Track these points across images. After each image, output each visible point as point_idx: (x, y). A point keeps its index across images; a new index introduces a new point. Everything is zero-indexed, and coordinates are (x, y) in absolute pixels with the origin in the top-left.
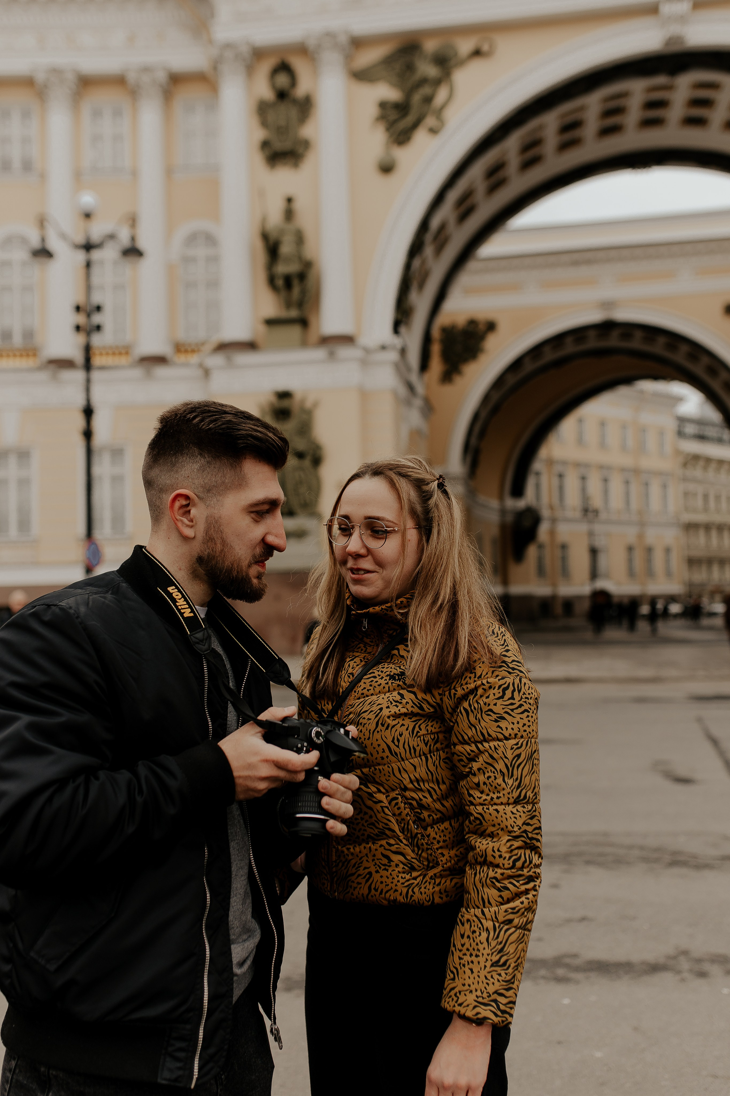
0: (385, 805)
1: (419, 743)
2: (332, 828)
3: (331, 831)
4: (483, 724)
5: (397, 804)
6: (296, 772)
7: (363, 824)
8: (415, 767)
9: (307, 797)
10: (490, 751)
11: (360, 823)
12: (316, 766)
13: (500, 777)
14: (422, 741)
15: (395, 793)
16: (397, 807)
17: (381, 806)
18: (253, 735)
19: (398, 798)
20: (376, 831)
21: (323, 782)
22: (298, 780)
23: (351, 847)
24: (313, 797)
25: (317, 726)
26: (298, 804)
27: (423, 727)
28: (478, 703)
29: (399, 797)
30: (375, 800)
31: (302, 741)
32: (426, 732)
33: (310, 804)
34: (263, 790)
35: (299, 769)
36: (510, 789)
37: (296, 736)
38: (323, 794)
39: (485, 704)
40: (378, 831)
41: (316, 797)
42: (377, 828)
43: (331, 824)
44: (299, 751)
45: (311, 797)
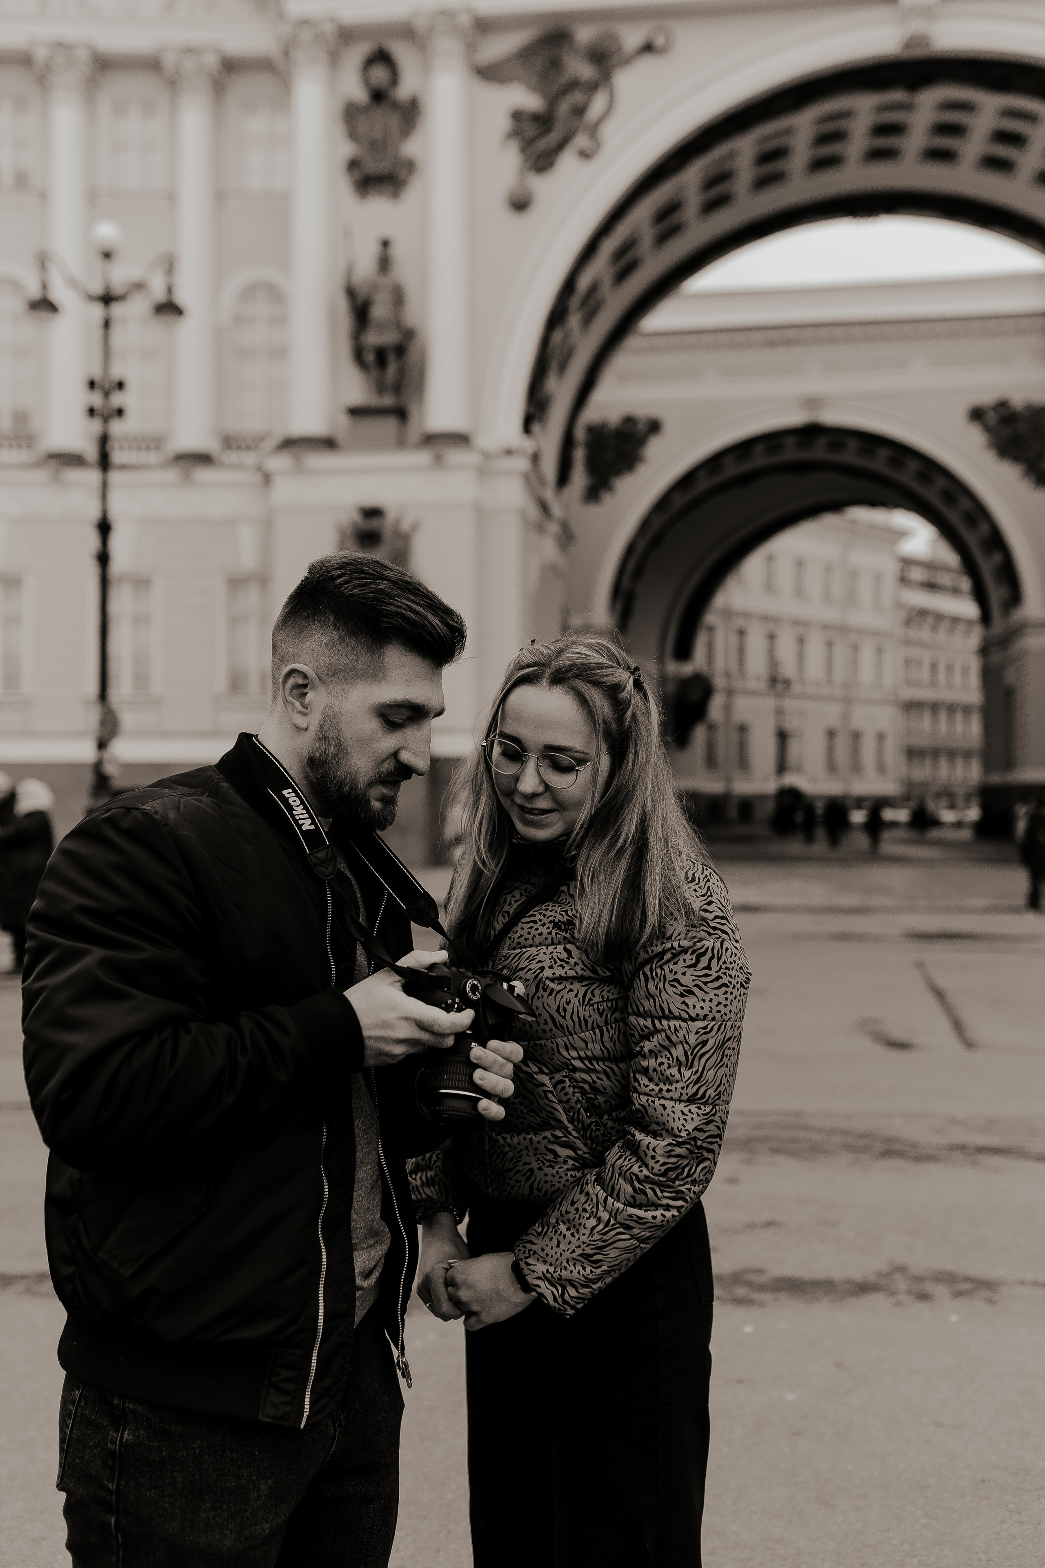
0: (548, 1089)
1: (592, 1013)
2: (485, 1109)
3: (484, 1112)
4: (664, 996)
5: (563, 1088)
6: (443, 1035)
7: (522, 1110)
8: (586, 1043)
9: (455, 1067)
10: (668, 1032)
11: (518, 1108)
12: (469, 1029)
13: (675, 1066)
14: (596, 1011)
15: (562, 1074)
16: (564, 1092)
17: (543, 1091)
18: (390, 984)
19: (565, 1081)
20: (539, 1120)
21: (476, 1051)
22: (445, 1046)
23: (508, 1136)
24: (463, 1068)
25: (473, 978)
26: (444, 1077)
27: (597, 992)
28: (662, 969)
29: (567, 1079)
30: (536, 1082)
31: (453, 996)
32: (602, 1000)
33: (459, 1077)
34: (399, 1055)
35: (448, 1032)
36: (685, 1082)
37: (446, 989)
38: (477, 1066)
39: (671, 971)
40: (540, 1121)
41: (466, 1069)
42: (539, 1117)
43: (484, 1104)
44: (448, 1009)
45: (460, 1068)
